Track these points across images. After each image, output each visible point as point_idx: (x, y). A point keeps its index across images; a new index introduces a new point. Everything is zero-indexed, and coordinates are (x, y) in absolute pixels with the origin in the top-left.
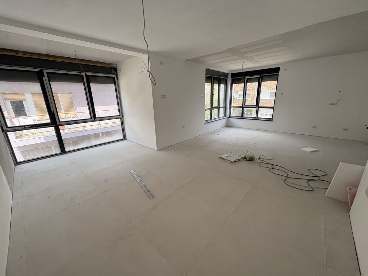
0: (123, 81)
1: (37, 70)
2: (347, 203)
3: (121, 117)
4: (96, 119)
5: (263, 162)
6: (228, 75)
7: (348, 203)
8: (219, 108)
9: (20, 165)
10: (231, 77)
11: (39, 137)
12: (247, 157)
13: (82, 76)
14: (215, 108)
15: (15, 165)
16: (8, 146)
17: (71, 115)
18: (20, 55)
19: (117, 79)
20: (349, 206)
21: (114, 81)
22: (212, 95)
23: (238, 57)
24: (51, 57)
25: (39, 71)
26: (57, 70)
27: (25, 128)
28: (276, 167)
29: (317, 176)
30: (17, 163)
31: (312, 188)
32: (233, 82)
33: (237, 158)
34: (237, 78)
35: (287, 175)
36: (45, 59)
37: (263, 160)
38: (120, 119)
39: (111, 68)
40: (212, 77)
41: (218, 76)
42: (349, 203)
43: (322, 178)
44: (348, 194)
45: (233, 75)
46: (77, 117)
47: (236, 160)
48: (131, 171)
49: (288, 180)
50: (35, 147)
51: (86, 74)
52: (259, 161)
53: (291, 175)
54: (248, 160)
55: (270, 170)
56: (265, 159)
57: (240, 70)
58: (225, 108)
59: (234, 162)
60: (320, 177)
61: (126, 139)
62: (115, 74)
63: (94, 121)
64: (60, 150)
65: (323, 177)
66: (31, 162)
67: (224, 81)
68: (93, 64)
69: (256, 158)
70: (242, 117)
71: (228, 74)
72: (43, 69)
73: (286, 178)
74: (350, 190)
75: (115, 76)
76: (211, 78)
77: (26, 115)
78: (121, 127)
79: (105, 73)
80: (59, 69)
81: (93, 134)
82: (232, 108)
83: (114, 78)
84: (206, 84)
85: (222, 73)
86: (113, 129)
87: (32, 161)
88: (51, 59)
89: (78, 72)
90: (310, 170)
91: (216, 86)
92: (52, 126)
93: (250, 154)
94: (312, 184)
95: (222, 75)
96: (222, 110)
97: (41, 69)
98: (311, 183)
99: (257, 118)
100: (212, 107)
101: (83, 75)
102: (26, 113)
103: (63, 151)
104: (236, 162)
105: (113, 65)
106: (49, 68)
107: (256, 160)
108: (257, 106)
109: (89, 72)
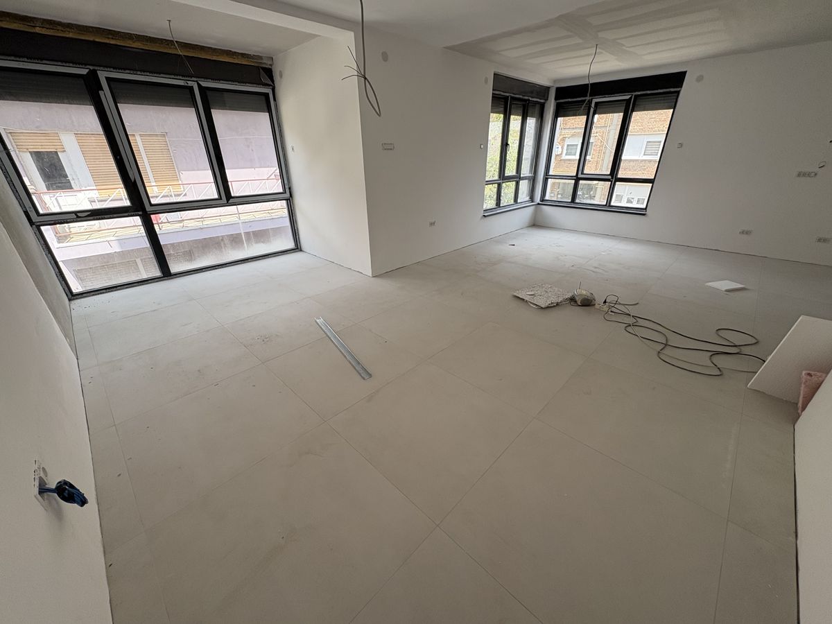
0: (289, 105)
1: (84, 72)
2: (794, 403)
3: (288, 196)
4: (231, 201)
5: (613, 309)
6: (548, 91)
7: (797, 404)
8: (518, 179)
9: (79, 301)
10: (556, 99)
11: (108, 239)
12: (577, 299)
13: (191, 89)
14: (510, 178)
15: (70, 300)
16: (48, 257)
17: (173, 190)
18: (38, 30)
19: (275, 99)
20: (798, 409)
21: (267, 103)
22: (505, 145)
23: (581, 41)
24: (110, 36)
25: (88, 73)
26: (128, 71)
27: (78, 217)
28: (641, 322)
29: (736, 346)
30: (72, 296)
31: (720, 370)
32: (561, 111)
33: (555, 300)
34: (570, 100)
35: (667, 340)
36: (97, 40)
37: (613, 305)
38: (284, 201)
39: (258, 67)
40: (508, 97)
41: (524, 93)
42: (800, 405)
43: (746, 350)
44: (803, 386)
45: (563, 92)
46: (185, 195)
47: (552, 303)
48: (318, 321)
49: (668, 351)
50: (105, 262)
51: (199, 86)
52: (605, 308)
53: (675, 340)
54: (580, 304)
55: (628, 329)
56: (620, 304)
57: (582, 77)
58: (533, 180)
59: (548, 307)
60: (741, 347)
61: (301, 250)
62: (269, 85)
63: (228, 204)
64: (158, 269)
65: (749, 347)
66: (101, 293)
67: (537, 108)
68: (214, 58)
69: (599, 300)
70: (573, 203)
71: (548, 89)
72: (96, 68)
73: (662, 346)
74: (809, 377)
75: (268, 90)
76: (506, 98)
77: (71, 188)
78: (288, 220)
79: (246, 83)
80: (133, 70)
81: (227, 236)
82: (550, 181)
83: (266, 95)
84: (493, 116)
85: (533, 85)
86: (270, 226)
87: (103, 293)
88: (111, 43)
89: (181, 78)
90: (721, 333)
91: (515, 122)
92: (134, 213)
93: (584, 292)
94: (721, 361)
95: (532, 92)
96: (524, 186)
97: (91, 68)
98: (719, 360)
99: (608, 208)
100: (503, 177)
101: (192, 87)
102: (70, 182)
103: (166, 274)
104: (553, 309)
105: (264, 61)
106: (110, 67)
107: (597, 306)
108: (613, 177)
109: (206, 78)
